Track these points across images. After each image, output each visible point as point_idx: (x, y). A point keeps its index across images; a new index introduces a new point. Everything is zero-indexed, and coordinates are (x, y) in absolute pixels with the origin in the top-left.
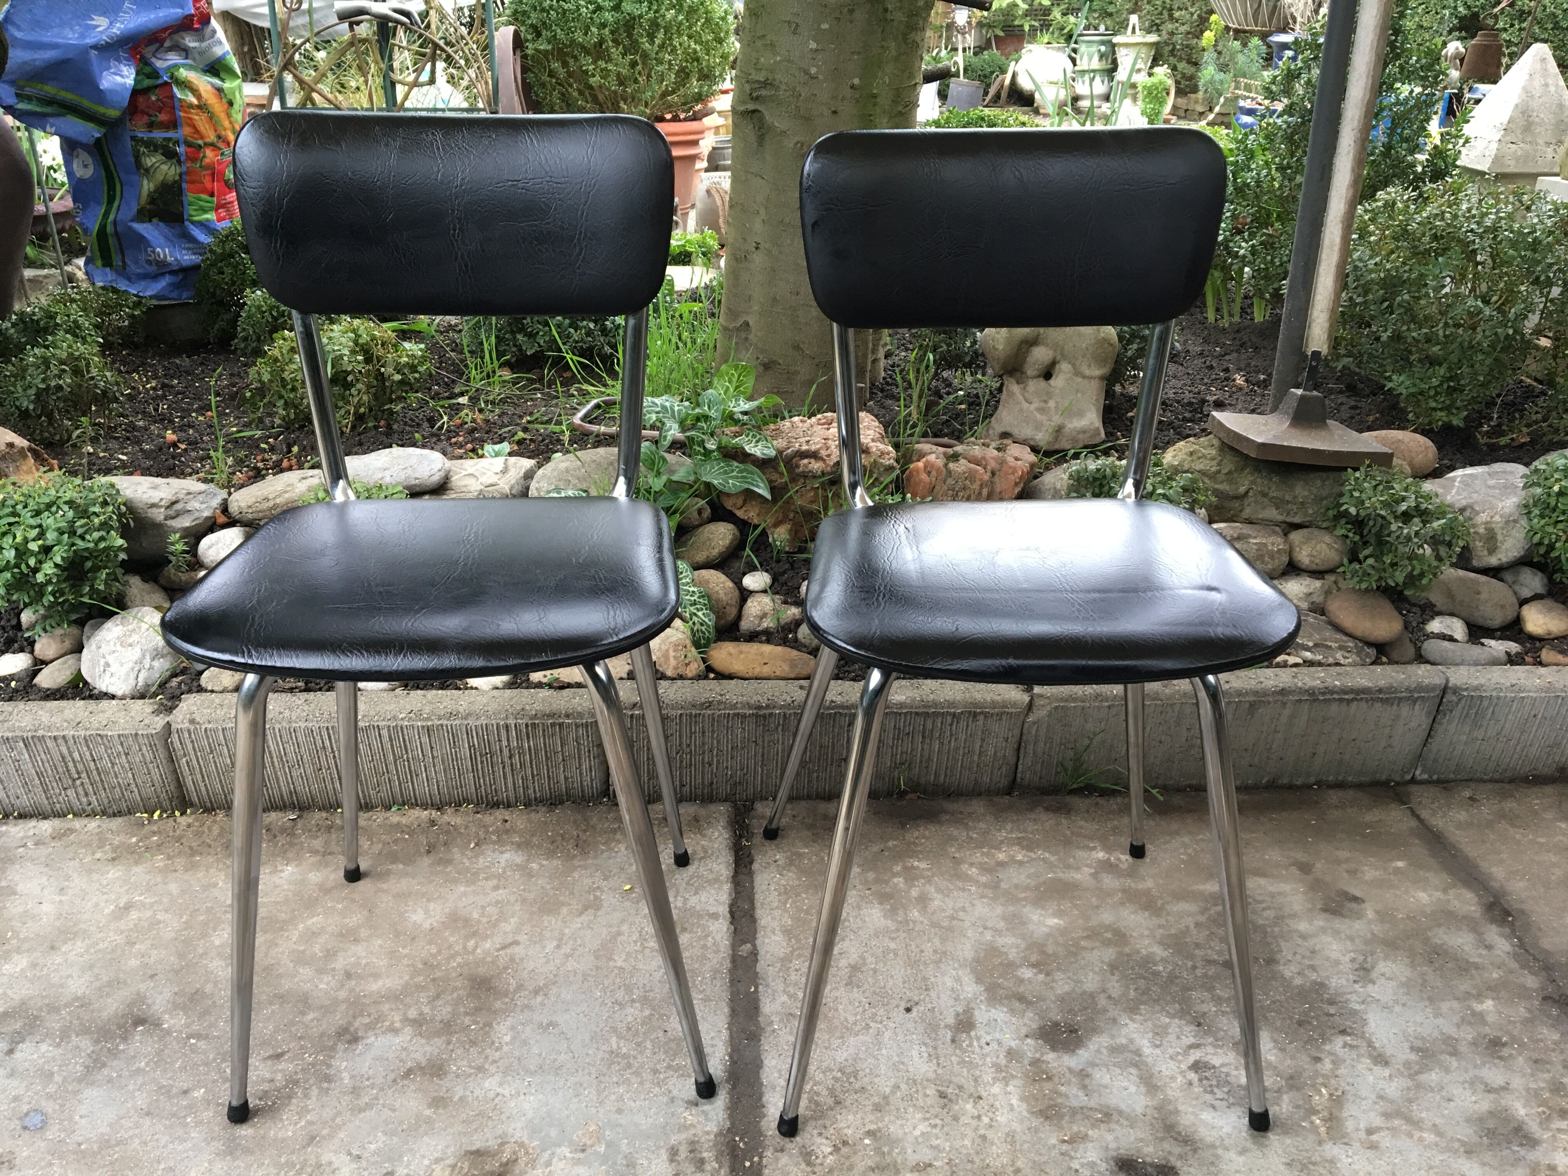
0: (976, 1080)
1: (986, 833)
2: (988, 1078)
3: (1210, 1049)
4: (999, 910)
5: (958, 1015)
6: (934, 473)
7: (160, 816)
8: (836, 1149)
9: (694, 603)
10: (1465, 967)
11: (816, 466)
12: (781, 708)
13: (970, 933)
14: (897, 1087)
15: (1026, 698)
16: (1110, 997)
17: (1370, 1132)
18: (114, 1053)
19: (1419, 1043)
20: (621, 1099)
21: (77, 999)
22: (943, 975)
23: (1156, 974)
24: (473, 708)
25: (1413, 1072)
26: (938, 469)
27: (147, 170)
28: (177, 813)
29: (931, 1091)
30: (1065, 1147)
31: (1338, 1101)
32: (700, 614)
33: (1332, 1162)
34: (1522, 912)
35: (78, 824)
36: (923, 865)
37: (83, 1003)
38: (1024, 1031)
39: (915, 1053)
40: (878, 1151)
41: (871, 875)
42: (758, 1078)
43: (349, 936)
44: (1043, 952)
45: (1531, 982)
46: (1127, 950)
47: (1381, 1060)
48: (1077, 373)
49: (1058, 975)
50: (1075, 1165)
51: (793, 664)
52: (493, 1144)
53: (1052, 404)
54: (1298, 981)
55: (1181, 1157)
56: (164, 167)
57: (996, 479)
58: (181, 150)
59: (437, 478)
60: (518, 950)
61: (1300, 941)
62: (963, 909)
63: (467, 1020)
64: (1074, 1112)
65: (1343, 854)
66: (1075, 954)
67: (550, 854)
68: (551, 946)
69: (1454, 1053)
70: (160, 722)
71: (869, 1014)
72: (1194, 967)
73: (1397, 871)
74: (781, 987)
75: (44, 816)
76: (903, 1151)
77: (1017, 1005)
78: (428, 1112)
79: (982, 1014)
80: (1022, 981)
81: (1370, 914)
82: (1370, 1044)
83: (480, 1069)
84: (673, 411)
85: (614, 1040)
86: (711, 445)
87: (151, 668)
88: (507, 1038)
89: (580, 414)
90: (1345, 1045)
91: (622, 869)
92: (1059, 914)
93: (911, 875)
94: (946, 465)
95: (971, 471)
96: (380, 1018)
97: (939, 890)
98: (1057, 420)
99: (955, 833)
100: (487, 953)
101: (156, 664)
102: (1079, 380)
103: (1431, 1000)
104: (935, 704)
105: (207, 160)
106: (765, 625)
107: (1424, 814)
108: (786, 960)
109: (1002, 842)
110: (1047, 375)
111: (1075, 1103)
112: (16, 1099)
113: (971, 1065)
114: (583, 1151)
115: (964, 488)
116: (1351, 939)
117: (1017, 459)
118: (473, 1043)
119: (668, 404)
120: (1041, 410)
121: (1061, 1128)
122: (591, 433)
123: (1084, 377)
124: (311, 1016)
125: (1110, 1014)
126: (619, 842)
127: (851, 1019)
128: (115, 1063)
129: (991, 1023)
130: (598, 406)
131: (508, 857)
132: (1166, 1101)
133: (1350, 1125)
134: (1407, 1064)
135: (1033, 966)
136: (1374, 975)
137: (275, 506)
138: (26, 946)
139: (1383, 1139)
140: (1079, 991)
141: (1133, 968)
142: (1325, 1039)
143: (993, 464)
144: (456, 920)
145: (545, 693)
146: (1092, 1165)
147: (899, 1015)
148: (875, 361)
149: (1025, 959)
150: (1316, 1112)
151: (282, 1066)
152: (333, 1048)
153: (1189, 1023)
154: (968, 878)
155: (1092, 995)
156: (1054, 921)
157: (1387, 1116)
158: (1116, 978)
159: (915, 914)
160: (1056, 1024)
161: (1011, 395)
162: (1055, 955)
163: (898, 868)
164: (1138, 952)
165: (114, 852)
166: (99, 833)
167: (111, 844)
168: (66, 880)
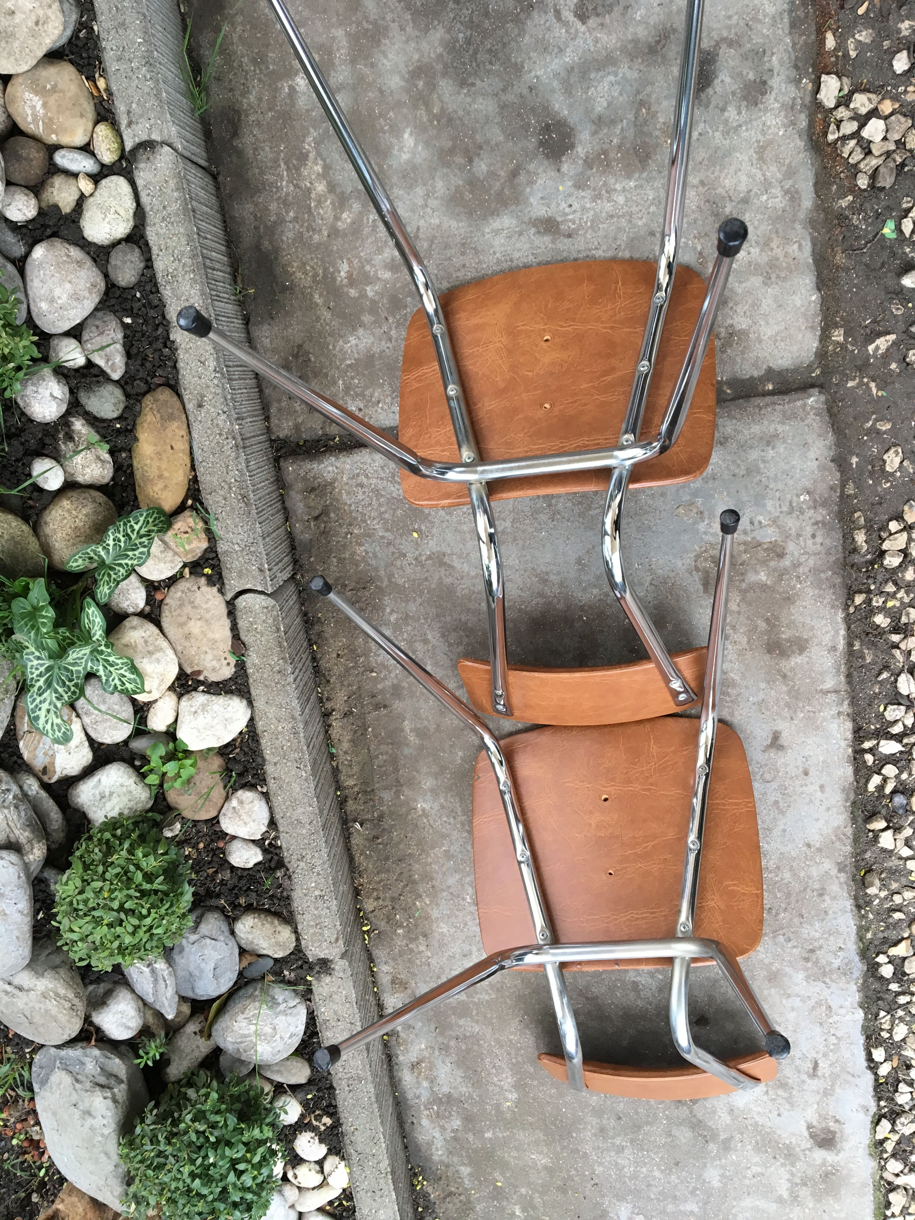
0: (612, 217)
1: (286, 203)
2: (607, 206)
5: (539, 232)
12: (231, 423)
16: (504, 90)
22: (492, 246)
23: (468, 41)
32: (137, 527)
36: (344, 268)
38: (552, 173)
44: (452, 151)
46: (439, 67)
49: (481, 137)
51: (171, 418)
63: (578, 625)
64: (640, 133)
66: (450, 120)
70: (339, 965)
77: (522, 178)
79: (536, 210)
80: (491, 173)
87: (284, 1001)
91: (389, 544)
92: (396, 132)
93: (360, 279)
99: (290, 234)
101: (280, 999)
106: (107, 457)
109: (296, 186)
111: (630, 132)
113: (595, 221)
114: (701, 513)
121: (657, 145)
125: (525, 91)
126: (354, 553)
129: (547, 202)
132: (623, 50)
135: (470, 161)
140: (498, 119)
141: (465, 64)
153: (529, 16)
155: (503, 107)
156: (408, 139)
158: (478, 83)
160: (541, 144)
162: (454, 139)
163: (353, 293)
164: (441, 55)
165: (416, 939)
166: (394, 959)
167: (407, 945)
168: (454, 957)
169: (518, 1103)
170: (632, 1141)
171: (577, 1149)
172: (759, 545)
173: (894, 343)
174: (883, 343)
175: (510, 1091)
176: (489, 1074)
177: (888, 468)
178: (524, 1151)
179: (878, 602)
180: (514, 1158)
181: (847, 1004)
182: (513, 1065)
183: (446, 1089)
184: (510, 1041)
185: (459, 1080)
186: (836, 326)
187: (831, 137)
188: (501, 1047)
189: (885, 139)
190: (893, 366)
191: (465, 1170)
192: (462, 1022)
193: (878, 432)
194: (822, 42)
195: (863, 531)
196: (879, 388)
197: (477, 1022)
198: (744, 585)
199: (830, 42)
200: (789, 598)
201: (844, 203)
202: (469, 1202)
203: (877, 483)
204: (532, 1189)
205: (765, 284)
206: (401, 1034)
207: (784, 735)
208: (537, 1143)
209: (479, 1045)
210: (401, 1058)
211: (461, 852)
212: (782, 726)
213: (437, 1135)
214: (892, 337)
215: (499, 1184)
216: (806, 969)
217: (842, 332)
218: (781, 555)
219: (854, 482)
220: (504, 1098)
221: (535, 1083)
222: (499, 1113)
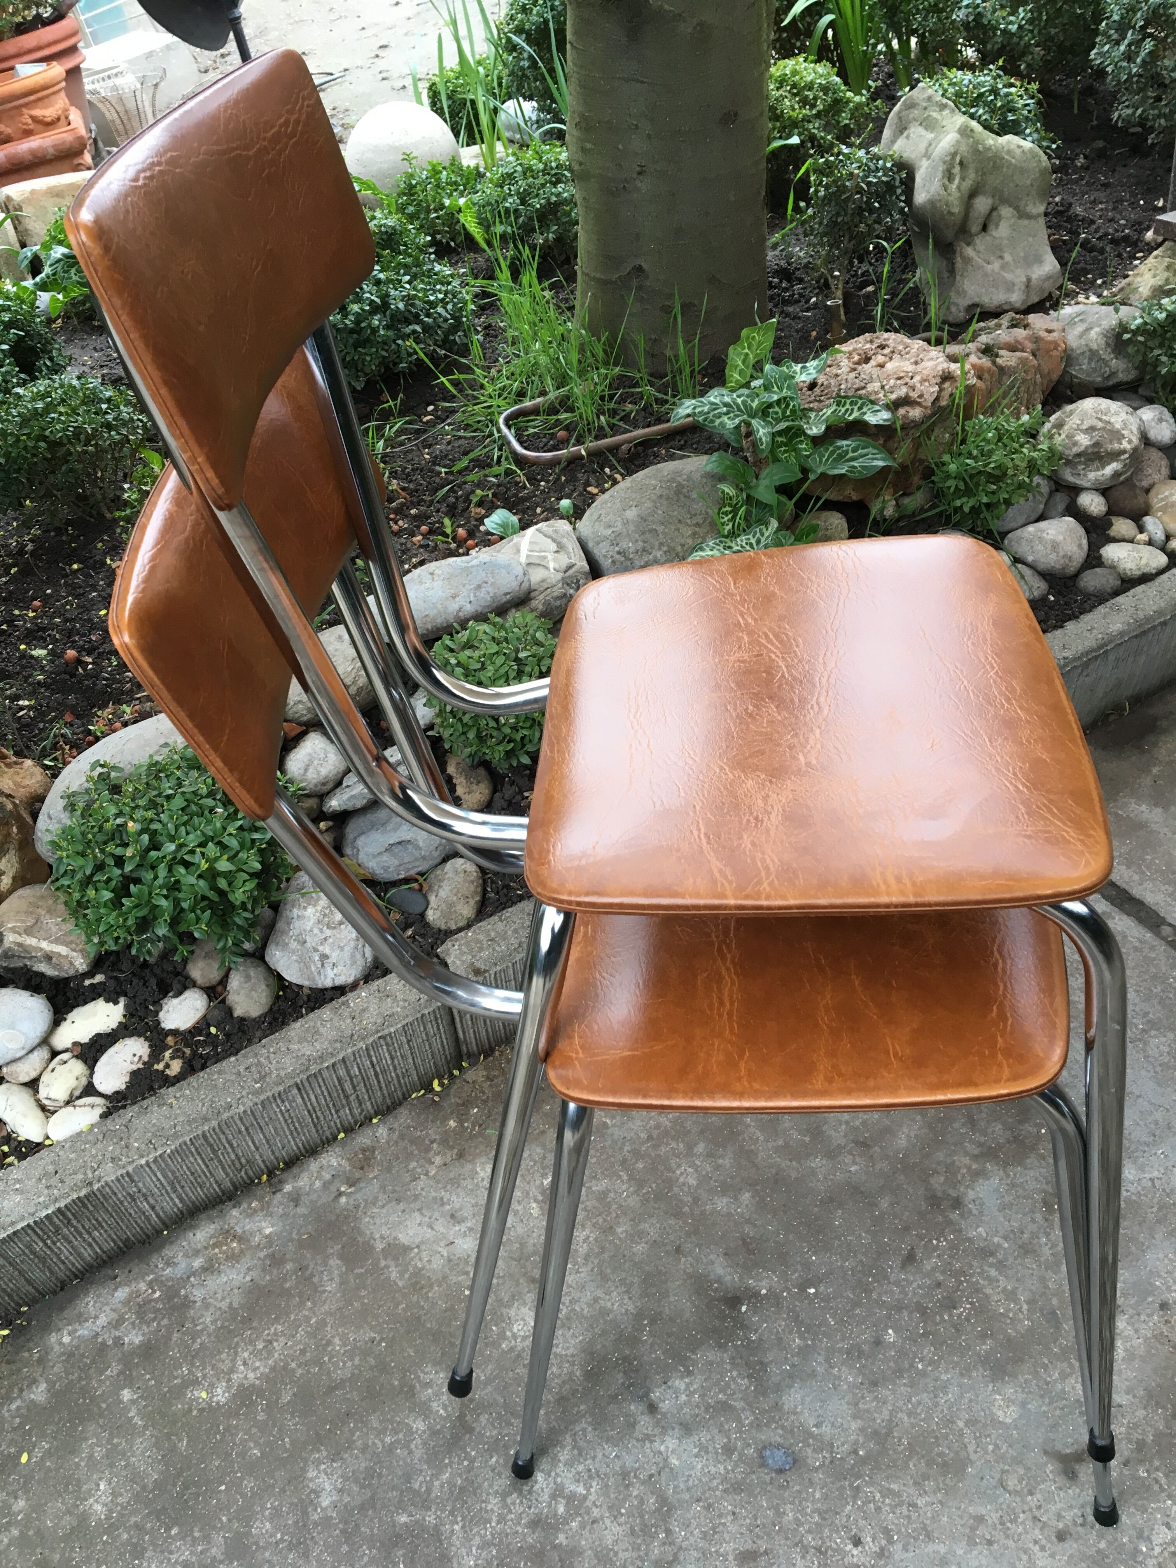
6: (986, 376)
7: (441, 1084)
11: (915, 413)
18: (754, 1347)
21: (639, 1316)
26: (989, 371)
28: (456, 1072)
35: (363, 1139)
37: (649, 1316)
48: (1022, 215)
53: (1008, 257)
75: (312, 1151)
84: (738, 406)
94: (994, 363)
96: (951, 1170)
98: (1021, 276)
102: (1026, 222)
110: (984, 228)
112: (727, 1450)
117: (1049, 331)
119: (727, 399)
120: (1004, 268)
123: (1029, 217)
124: (884, 1203)
128: (770, 1357)
143: (1029, 346)
151: (928, 1266)
152: (949, 1223)
161: (967, 261)
165: (452, 1148)
166: (402, 1137)
167: (432, 1142)
168: (443, 1204)
169: (211, 1410)
171: (145, 1549)
175: (229, 1388)
176: (251, 1342)
178: (111, 1466)
180: (91, 1457)
182: (285, 1368)
183: (198, 1294)
184: (329, 1343)
185: (224, 1305)
188: (312, 1335)
191: (39, 1393)
192: (334, 1262)
197: (343, 1282)
204: (28, 1517)
206: (278, 1195)
208: (135, 1477)
209: (302, 1304)
210: (235, 1212)
211: (615, 1142)
213: (103, 1320)
215: (24, 1458)
220: (212, 1386)
221: (261, 1416)
222: (179, 1392)
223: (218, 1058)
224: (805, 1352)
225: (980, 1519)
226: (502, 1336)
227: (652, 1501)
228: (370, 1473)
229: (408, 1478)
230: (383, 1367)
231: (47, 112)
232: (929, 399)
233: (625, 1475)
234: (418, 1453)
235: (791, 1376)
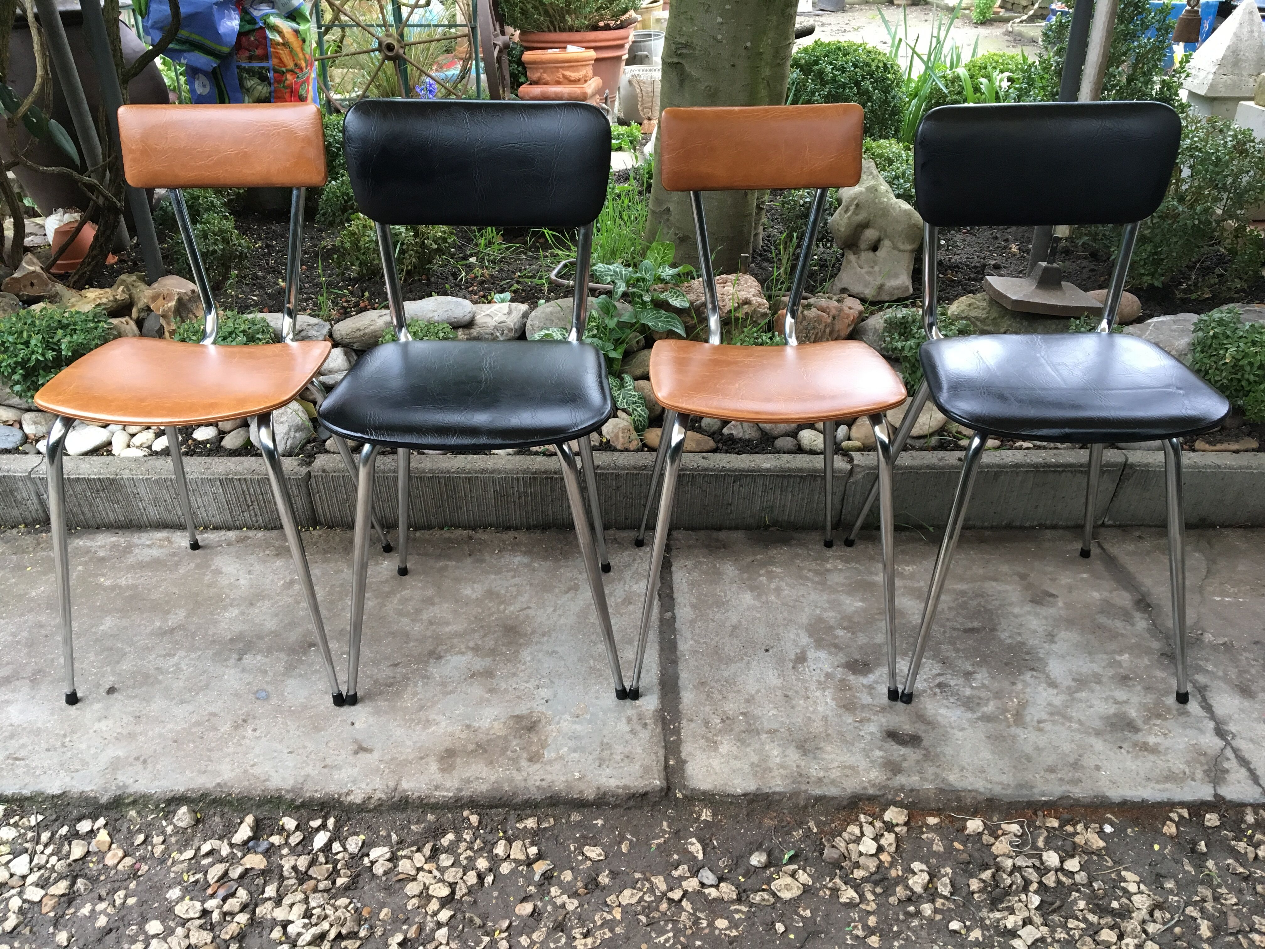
0: (806, 688)
2: (813, 687)
3: (949, 676)
4: (825, 597)
5: (797, 654)
7: (301, 530)
8: (723, 721)
9: (635, 403)
10: (1114, 635)
12: (691, 470)
13: (806, 609)
14: (758, 691)
15: (849, 467)
17: (1039, 722)
18: (300, 661)
19: (1078, 677)
20: (597, 692)
21: (272, 632)
22: (789, 632)
24: (497, 467)
25: (1071, 692)
27: (248, 90)
28: (311, 528)
29: (779, 693)
30: (857, 724)
31: (1023, 705)
33: (1014, 737)
34: (1158, 605)
35: (251, 533)
36: (779, 570)
37: (276, 634)
38: (836, 664)
39: (770, 673)
40: (747, 722)
41: (745, 576)
42: (677, 684)
43: (430, 601)
44: (851, 621)
45: (1156, 645)
47: (1053, 684)
48: (895, 248)
49: (860, 634)
50: (862, 733)
51: (698, 443)
52: (525, 712)
53: (877, 269)
54: (1009, 641)
55: (925, 732)
56: (260, 88)
57: (836, 322)
58: (271, 75)
59: (468, 318)
60: (531, 612)
61: (1013, 619)
62: (803, 596)
63: (504, 649)
64: (863, 707)
65: (1049, 569)
66: (871, 623)
67: (545, 559)
68: (550, 610)
69: (1099, 682)
70: (304, 470)
71: (743, 651)
72: (945, 632)
73: (1082, 579)
74: (690, 636)
76: (762, 723)
77: (833, 649)
78: (487, 696)
79: (811, 654)
80: (836, 637)
81: (1060, 604)
82: (1048, 676)
83: (514, 674)
84: (621, 274)
85: (592, 662)
86: (647, 298)
87: (295, 437)
88: (529, 659)
89: (555, 272)
90: (1032, 676)
92: (862, 600)
93: (771, 576)
94: (803, 311)
95: (819, 316)
96: (453, 646)
97: (787, 585)
98: (879, 281)
99: (800, 551)
100: (513, 613)
101: (297, 435)
102: (896, 252)
103: (1090, 654)
104: (790, 470)
105: (288, 82)
107: (1106, 546)
108: (693, 622)
109: (829, 558)
110: (875, 248)
111: (865, 702)
112: (248, 684)
113: (803, 681)
115: (814, 328)
116: (1046, 618)
117: (850, 308)
118: (509, 661)
119: (618, 269)
120: (868, 273)
121: (855, 715)
122: (563, 285)
123: (900, 251)
124: (412, 644)
127: (732, 654)
128: (302, 666)
129: (817, 659)
130: (565, 266)
131: (518, 559)
132: (919, 703)
133: (1028, 719)
134: (1069, 688)
135: (845, 629)
136: (1056, 639)
137: (365, 334)
138: (235, 603)
139: (1047, 726)
140: (872, 643)
142: (1021, 673)
143: (834, 312)
144: (490, 594)
145: (540, 458)
146: (872, 733)
147: (761, 653)
148: (756, 235)
149: (839, 625)
150: (1008, 711)
151: (399, 670)
152: (427, 662)
153: (938, 662)
154: (807, 579)
155: (879, 646)
156: (859, 604)
157: (1052, 714)
159: (773, 598)
160: (857, 661)
161: (849, 262)
162: (859, 623)
163: (763, 572)
165: (277, 551)
166: (265, 539)
167: (273, 546)
168: (251, 566)
169: (99, 585)
170: (18, 643)
171: (32, 611)
172: (543, 748)
173: (695, 857)
174: (696, 848)
175: (113, 582)
176: (136, 573)
177: (587, 848)
179: (467, 836)
181: (74, 783)
182: (137, 586)
183: (137, 551)
184: (160, 586)
185: (141, 559)
186: (714, 815)
187: (862, 817)
188: (158, 581)
189: (861, 854)
190: (676, 857)
193: (620, 843)
194: (932, 815)
195: (535, 826)
196: (659, 846)
197: (187, 572)
198: (510, 738)
199: (932, 821)
200: (491, 763)
201: (811, 824)
202: (24, 552)
203: (576, 840)
204: (10, 585)
205: (752, 764)
207: (368, 756)
209: (166, 571)
210: (179, 533)
212: (376, 755)
213: (99, 544)
214: (700, 856)
215: (29, 569)
216: (127, 758)
217: (709, 819)
218: (530, 760)
219: (580, 821)
220: (108, 579)
221: (112, 595)
222: (97, 575)
223: (200, 455)
224: (316, 671)
225: (305, 747)
226: (219, 614)
227: (203, 683)
228: (125, 628)
229: (135, 635)
230: (167, 602)
231: (573, 75)
232: (727, 309)
233: (204, 672)
234: (148, 630)
235: (301, 675)
